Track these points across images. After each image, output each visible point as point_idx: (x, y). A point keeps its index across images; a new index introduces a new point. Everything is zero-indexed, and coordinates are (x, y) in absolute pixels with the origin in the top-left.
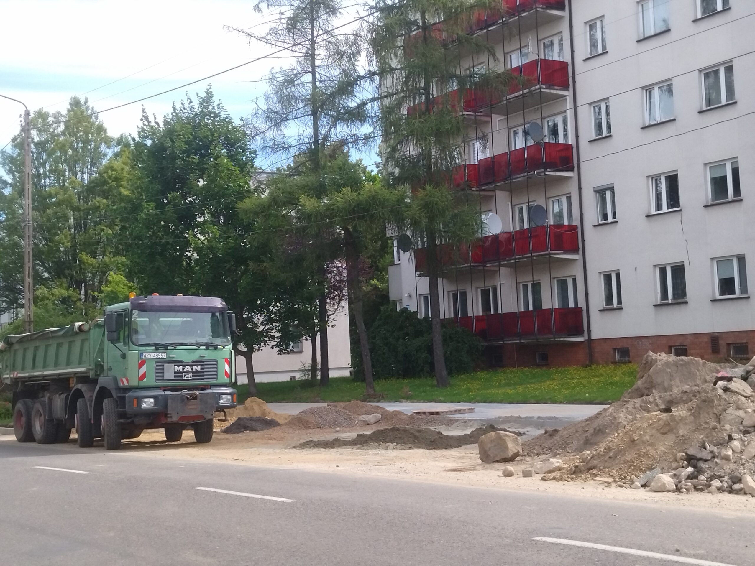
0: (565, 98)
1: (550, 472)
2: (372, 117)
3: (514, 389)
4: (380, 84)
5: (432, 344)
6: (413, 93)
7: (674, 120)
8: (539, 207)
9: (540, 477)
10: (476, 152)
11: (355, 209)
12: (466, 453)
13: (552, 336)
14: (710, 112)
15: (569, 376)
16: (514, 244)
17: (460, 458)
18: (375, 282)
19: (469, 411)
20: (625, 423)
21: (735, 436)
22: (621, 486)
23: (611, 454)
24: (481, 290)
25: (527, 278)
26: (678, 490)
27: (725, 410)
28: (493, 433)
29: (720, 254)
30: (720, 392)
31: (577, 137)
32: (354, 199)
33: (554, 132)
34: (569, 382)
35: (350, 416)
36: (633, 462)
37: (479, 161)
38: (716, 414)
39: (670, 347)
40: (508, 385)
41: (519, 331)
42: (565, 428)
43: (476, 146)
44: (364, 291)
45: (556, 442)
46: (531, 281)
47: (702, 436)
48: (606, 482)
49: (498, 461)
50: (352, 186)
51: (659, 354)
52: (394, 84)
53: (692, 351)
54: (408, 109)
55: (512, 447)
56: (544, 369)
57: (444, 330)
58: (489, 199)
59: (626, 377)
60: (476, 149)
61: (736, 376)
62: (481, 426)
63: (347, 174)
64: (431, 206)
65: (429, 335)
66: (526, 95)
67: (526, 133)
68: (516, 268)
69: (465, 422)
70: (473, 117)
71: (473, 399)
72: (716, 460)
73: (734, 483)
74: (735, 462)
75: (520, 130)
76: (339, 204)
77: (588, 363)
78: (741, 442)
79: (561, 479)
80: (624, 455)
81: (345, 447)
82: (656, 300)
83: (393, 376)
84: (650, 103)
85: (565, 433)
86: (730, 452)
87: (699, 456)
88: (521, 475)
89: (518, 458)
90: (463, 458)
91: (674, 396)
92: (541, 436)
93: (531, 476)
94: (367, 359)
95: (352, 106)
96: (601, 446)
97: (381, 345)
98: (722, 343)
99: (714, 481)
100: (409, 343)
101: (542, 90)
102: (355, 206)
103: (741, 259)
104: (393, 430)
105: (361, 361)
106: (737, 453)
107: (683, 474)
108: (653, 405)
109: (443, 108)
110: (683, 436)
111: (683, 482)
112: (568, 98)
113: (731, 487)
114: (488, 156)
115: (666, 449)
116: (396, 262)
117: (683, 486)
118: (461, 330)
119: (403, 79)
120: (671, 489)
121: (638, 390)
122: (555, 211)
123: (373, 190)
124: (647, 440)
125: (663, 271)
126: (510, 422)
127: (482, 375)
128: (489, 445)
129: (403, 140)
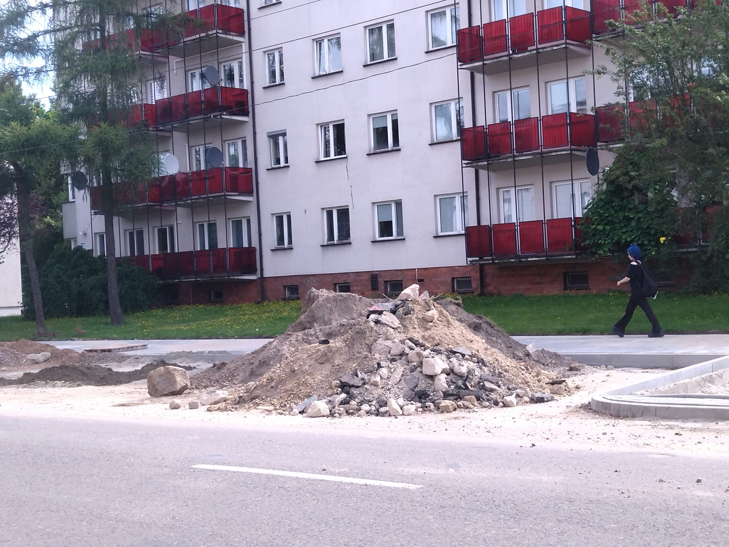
0: (241, 44)
1: (216, 403)
2: (45, 50)
3: (189, 325)
4: (54, 16)
5: (107, 283)
6: (87, 29)
7: (342, 72)
8: (215, 149)
9: (206, 407)
10: (153, 92)
11: (25, 143)
12: (135, 389)
13: (227, 274)
14: (374, 66)
15: (242, 313)
16: (191, 185)
17: (128, 393)
18: (48, 219)
19: (142, 347)
20: (288, 355)
21: (383, 364)
22: (281, 414)
23: (273, 384)
24: (158, 229)
25: (203, 218)
26: (332, 415)
27: (376, 341)
28: (162, 368)
29: (380, 198)
30: (372, 324)
31: (252, 83)
32: (24, 133)
33: (230, 77)
34: (241, 318)
35: (18, 354)
36: (293, 391)
37: (156, 101)
38: (367, 344)
39: (335, 284)
40: (183, 321)
41: (195, 269)
42: (233, 361)
43: (153, 86)
44: (37, 228)
45: (223, 375)
46: (207, 221)
47: (355, 365)
48: (267, 411)
49: (166, 395)
50: (21, 121)
51: (321, 290)
52: (68, 18)
53: (354, 288)
54: (83, 45)
55: (180, 381)
56: (218, 305)
57: (120, 268)
58: (166, 139)
59: (294, 312)
60: (153, 89)
61: (386, 309)
62: (152, 362)
63: (16, 107)
64: (106, 143)
65: (104, 273)
66: (203, 38)
67: (203, 76)
68: (193, 208)
69: (137, 358)
70: (150, 57)
71: (146, 336)
72: (366, 386)
73: (381, 406)
74: (383, 388)
75: (197, 73)
76: (7, 138)
77: (260, 300)
78: (388, 370)
79: (226, 409)
80: (285, 384)
81: (10, 386)
82: (324, 241)
83: (66, 314)
84: (320, 54)
85: (233, 365)
86: (378, 379)
87: (351, 383)
88: (187, 407)
89: (186, 391)
90: (132, 393)
91: (333, 329)
92: (209, 369)
93: (197, 408)
94: (38, 298)
95: (22, 37)
96: (264, 376)
97: (54, 283)
98: (381, 281)
99: (364, 405)
100: (83, 281)
101: (218, 35)
102: (25, 141)
103: (399, 204)
104: (62, 367)
105: (32, 300)
106: (385, 379)
107: (337, 400)
108: (314, 338)
109: (119, 46)
110: (338, 365)
111: (337, 408)
112: (243, 44)
113: (378, 410)
114: (166, 96)
115: (323, 377)
116: (71, 199)
117: (336, 411)
118: (137, 269)
119: (76, 13)
120: (325, 415)
121: (301, 323)
122: (231, 154)
123: (43, 125)
124: (306, 369)
125: (330, 214)
126: (181, 357)
127: (157, 313)
128: (158, 380)
129: (76, 75)
